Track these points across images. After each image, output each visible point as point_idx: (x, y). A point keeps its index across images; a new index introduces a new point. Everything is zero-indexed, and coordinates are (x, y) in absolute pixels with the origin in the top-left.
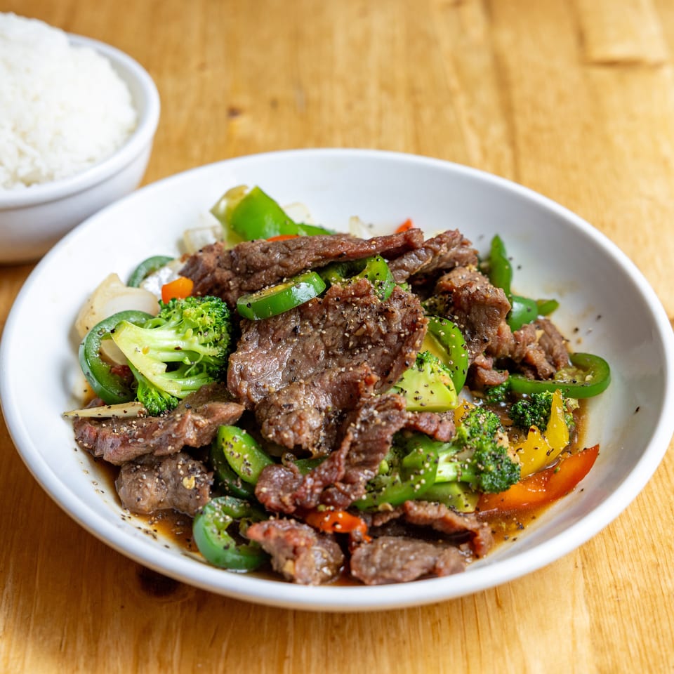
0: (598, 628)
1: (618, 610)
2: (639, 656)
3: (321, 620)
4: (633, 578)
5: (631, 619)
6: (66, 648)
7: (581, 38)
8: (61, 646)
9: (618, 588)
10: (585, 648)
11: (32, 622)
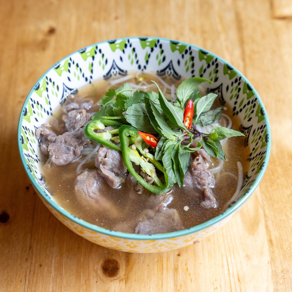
0: (276, 290)
1: (284, 282)
4: (289, 268)
11: (63, 289)
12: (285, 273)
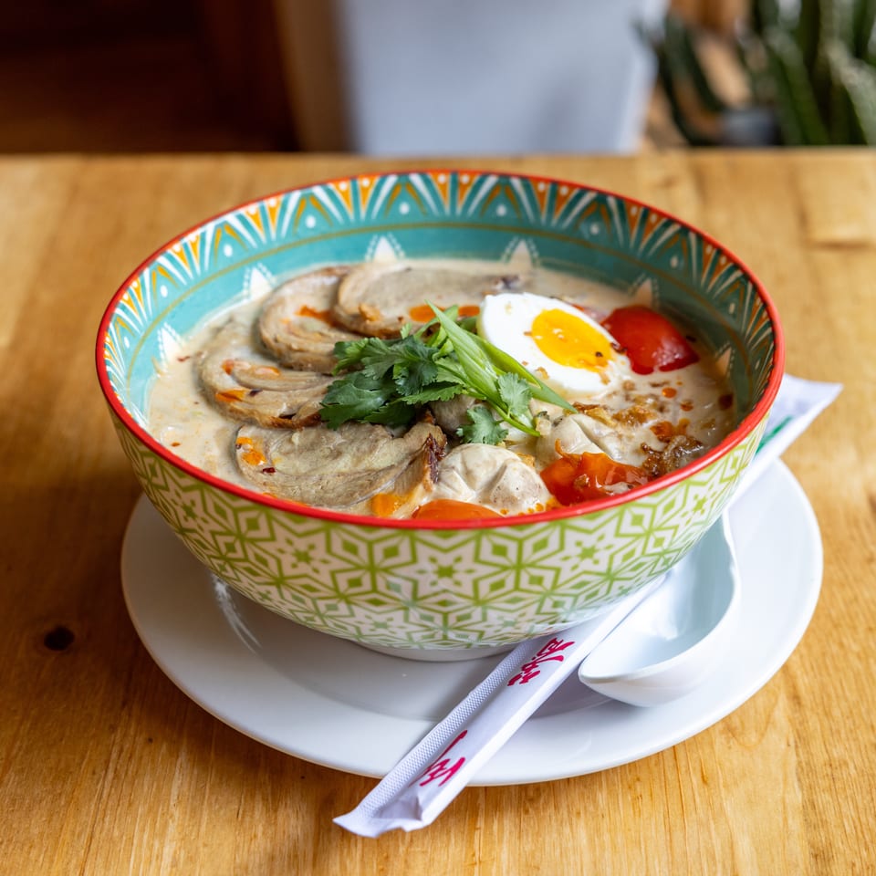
0: (810, 805)
1: (833, 788)
2: (854, 832)
3: (513, 793)
4: (849, 757)
5: (846, 797)
6: (243, 817)
7: (803, 219)
8: (238, 814)
9: (833, 766)
10: (796, 824)
11: (208, 791)
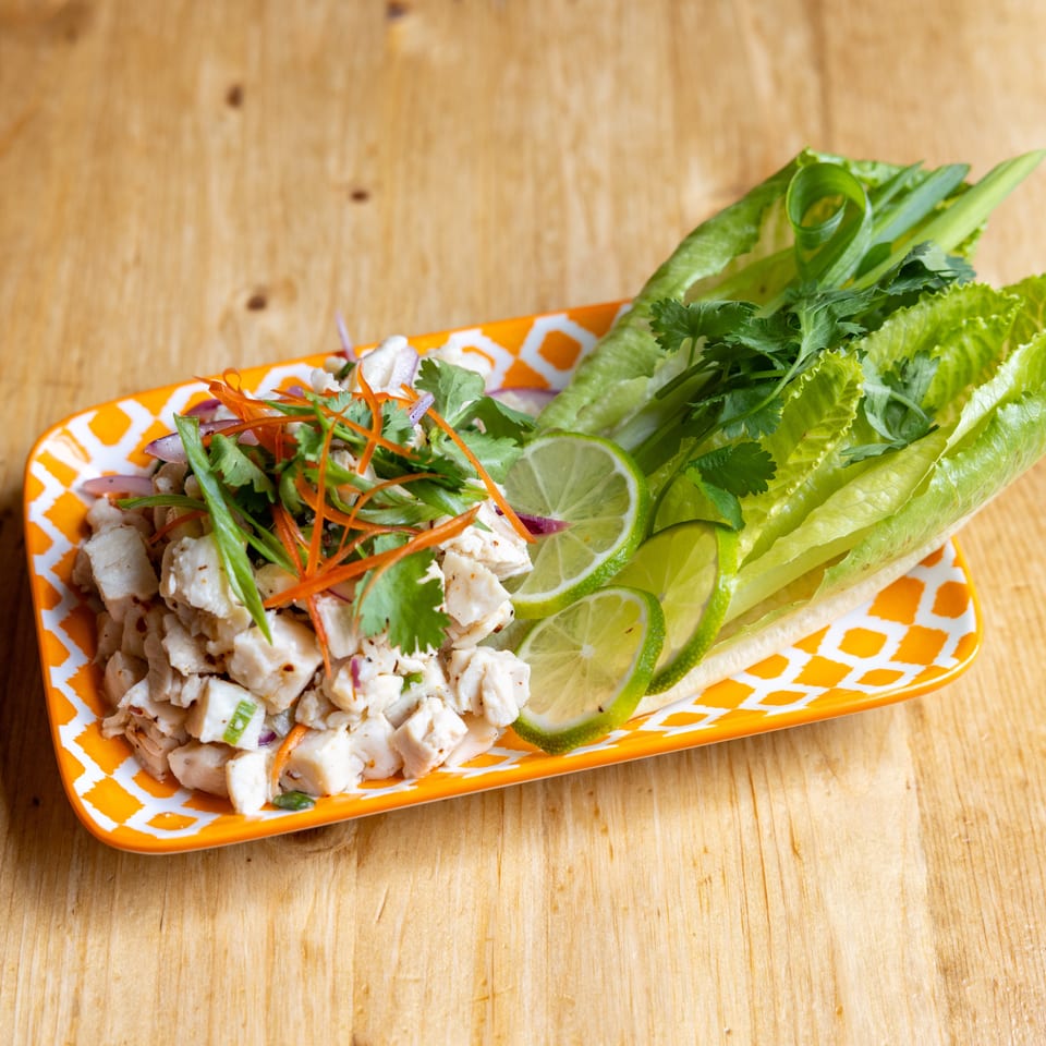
12: (972, 824)
